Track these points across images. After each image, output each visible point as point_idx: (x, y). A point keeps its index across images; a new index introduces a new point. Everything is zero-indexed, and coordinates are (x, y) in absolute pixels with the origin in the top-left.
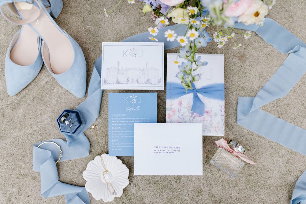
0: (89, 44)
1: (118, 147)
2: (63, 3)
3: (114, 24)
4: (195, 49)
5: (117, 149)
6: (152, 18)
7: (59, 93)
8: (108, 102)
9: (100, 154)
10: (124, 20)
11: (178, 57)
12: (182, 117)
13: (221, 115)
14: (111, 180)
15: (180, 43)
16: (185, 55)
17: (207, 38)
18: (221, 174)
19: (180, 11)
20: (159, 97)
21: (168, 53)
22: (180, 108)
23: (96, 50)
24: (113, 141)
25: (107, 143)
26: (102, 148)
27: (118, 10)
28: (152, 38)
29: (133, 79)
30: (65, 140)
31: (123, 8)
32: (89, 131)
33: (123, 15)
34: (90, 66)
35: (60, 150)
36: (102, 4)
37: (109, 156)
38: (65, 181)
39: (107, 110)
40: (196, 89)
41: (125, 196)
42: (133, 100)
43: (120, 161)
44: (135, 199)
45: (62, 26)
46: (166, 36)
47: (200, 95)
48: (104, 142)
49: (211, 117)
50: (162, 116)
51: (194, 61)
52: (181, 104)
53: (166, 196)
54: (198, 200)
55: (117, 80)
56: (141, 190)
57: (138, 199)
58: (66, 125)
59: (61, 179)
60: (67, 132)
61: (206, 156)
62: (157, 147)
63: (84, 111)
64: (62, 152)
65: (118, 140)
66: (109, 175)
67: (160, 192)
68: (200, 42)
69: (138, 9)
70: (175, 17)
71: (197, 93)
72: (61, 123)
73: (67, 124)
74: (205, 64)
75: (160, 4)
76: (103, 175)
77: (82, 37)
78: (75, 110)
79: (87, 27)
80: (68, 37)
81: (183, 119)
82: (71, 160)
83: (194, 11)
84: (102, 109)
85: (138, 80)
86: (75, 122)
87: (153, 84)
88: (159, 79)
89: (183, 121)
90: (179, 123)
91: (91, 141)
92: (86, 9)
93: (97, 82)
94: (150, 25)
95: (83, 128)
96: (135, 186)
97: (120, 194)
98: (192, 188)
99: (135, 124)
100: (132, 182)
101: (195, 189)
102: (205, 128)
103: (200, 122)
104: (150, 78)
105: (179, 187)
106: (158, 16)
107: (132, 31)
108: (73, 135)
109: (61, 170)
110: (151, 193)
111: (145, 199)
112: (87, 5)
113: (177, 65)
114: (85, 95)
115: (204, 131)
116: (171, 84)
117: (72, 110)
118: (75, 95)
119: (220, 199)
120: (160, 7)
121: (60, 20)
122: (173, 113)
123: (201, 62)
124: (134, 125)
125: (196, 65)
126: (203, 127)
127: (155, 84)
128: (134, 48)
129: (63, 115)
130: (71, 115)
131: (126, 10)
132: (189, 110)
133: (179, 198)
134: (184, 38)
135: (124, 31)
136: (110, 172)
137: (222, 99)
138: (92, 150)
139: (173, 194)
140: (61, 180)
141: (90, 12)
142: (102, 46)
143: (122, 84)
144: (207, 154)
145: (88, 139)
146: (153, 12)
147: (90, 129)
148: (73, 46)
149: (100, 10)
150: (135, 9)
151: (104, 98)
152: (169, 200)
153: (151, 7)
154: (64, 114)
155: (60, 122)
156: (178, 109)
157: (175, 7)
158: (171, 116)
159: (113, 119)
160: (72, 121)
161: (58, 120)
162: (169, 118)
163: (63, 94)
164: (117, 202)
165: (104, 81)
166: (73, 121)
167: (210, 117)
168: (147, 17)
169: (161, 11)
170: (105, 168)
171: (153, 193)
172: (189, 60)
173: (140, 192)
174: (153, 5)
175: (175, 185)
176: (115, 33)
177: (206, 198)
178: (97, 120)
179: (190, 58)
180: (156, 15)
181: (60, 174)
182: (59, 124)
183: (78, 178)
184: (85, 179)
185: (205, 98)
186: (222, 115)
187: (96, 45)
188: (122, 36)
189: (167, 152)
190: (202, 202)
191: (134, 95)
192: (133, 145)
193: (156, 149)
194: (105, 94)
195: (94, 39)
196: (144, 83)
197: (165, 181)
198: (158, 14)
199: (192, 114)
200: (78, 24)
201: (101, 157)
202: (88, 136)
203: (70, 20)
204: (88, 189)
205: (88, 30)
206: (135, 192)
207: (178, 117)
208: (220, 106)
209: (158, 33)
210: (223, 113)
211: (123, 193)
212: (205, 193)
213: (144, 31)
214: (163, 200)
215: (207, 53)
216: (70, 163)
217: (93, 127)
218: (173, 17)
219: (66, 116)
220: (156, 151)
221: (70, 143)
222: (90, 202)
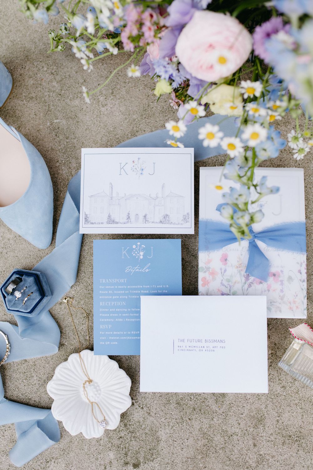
0: (58, 152)
1: (110, 338)
2: (13, 80)
3: (102, 116)
4: (254, 162)
5: (109, 343)
6: (172, 105)
7: (6, 240)
8: (92, 255)
9: (78, 351)
10: (121, 109)
11: (223, 178)
12: (228, 284)
13: (300, 280)
14: (98, 397)
15: (226, 151)
16: (236, 174)
17: (278, 141)
18: (299, 388)
19: (227, 90)
20: (185, 247)
21: (200, 168)
22: (223, 267)
23: (70, 163)
24: (101, 327)
25: (90, 330)
26: (82, 338)
27: (111, 91)
28: (173, 142)
29: (137, 215)
30: (15, 324)
31: (118, 87)
32: (58, 307)
33: (119, 99)
34: (61, 191)
35: (7, 343)
36: (82, 81)
37: (95, 354)
38: (16, 398)
39: (91, 271)
40: (254, 233)
41: (123, 426)
42: (138, 253)
43: (115, 364)
44: (141, 431)
45: (11, 120)
46: (201, 137)
47: (261, 244)
48: (85, 327)
49: (282, 284)
50: (190, 281)
51: (253, 185)
52: (226, 260)
53: (198, 428)
54: (257, 435)
55: (109, 216)
56: (153, 415)
57: (147, 431)
58: (17, 299)
59: (9, 394)
60: (18, 311)
61: (272, 353)
62: (183, 341)
63: (50, 272)
64: (10, 346)
65: (110, 326)
66: (95, 388)
67: (188, 420)
68: (265, 150)
69: (145, 89)
70: (216, 101)
71: (256, 240)
72: (8, 295)
73: (17, 297)
74: (275, 190)
75: (188, 77)
76: (84, 387)
77: (46, 140)
78: (33, 270)
79: (55, 121)
80: (20, 140)
81: (230, 287)
82: (26, 361)
83: (254, 90)
84: (82, 269)
85: (147, 217)
86: (32, 293)
87: (174, 224)
88: (185, 213)
89: (230, 291)
90: (223, 294)
91: (63, 326)
92: (53, 89)
93: (72, 221)
94: (167, 118)
95: (48, 303)
96: (142, 408)
97: (114, 423)
98: (246, 412)
99: (141, 297)
100: (137, 401)
101: (252, 414)
102: (270, 304)
103: (261, 294)
104: (168, 213)
105: (222, 410)
106: (184, 102)
107: (135, 129)
108: (29, 315)
109: (7, 377)
110: (170, 420)
111: (160, 432)
112: (55, 84)
113: (220, 192)
114: (51, 243)
115: (269, 309)
116: (207, 223)
117: (27, 271)
118: (32, 243)
119: (299, 433)
120: (186, 84)
121: (8, 110)
122: (211, 276)
123: (268, 188)
124: (139, 300)
125: (258, 193)
126: (267, 303)
127: (179, 224)
128: (139, 159)
129: (11, 280)
130: (25, 280)
131: (123, 92)
132: (242, 270)
133: (223, 431)
134: (236, 142)
135: (121, 128)
136: (97, 383)
137: (301, 250)
138: (64, 341)
139: (212, 422)
140: (8, 396)
141: (60, 95)
142: (81, 156)
143: (117, 223)
144: (272, 350)
145: (57, 322)
146: (173, 95)
147: (61, 303)
148: (30, 155)
149: (78, 92)
150: (141, 88)
151: (86, 248)
152: (204, 434)
153: (171, 84)
154: (13, 278)
155: (6, 293)
156: (221, 269)
157: (216, 84)
158: (209, 283)
159: (101, 287)
160: (27, 290)
161: (3, 289)
162: (204, 285)
163: (12, 242)
164: (110, 437)
165: (85, 219)
166: (29, 291)
167: (280, 283)
168: (162, 102)
169: (189, 92)
170: (87, 375)
171: (174, 420)
172: (244, 184)
173: (151, 418)
174: (174, 81)
175: (214, 407)
176: (104, 131)
177: (272, 431)
178: (73, 287)
179: (245, 179)
180: (180, 100)
181: (7, 385)
182: (4, 297)
183: (38, 393)
184: (52, 396)
185: (270, 248)
186: (302, 280)
187: (70, 153)
188: (117, 137)
189: (201, 349)
190: (264, 438)
191: (139, 244)
192: (139, 335)
193: (181, 344)
194: (87, 240)
195: (67, 142)
196: (158, 221)
197: (197, 398)
198: (183, 98)
199: (247, 278)
200: (38, 117)
201: (80, 356)
202: (56, 317)
203: (26, 110)
204: (56, 413)
205: (57, 127)
206: (141, 419)
207: (221, 283)
208: (298, 263)
209: (186, 131)
210: (304, 276)
211: (121, 421)
212: (270, 422)
213: (157, 128)
214: (193, 433)
215: (270, 167)
216: (24, 365)
217: (65, 301)
218: (211, 103)
219: (17, 282)
220: (182, 348)
221: (24, 331)
222: (60, 437)
